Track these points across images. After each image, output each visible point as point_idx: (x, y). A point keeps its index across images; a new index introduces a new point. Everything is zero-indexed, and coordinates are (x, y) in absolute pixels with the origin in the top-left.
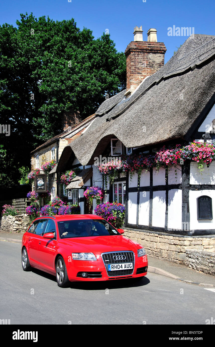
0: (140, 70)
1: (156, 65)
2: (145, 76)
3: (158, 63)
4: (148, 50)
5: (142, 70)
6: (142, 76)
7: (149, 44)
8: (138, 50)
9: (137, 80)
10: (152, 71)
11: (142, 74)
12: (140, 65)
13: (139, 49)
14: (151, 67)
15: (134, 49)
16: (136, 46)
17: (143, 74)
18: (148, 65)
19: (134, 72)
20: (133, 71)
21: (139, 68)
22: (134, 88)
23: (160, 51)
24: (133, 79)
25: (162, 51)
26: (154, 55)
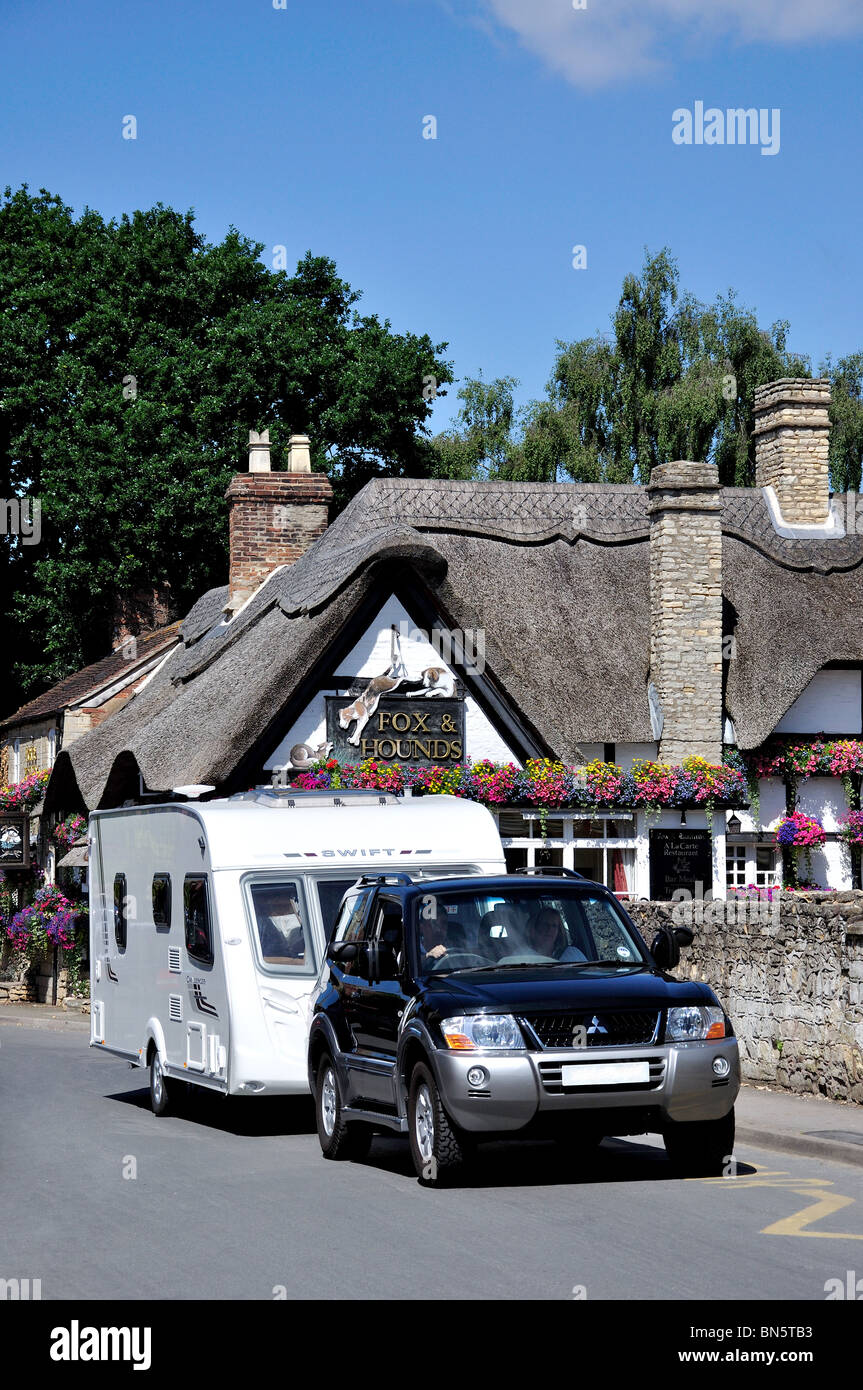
0: (259, 549)
1: (304, 535)
2: (274, 566)
3: (310, 529)
4: (282, 497)
5: (265, 550)
6: (266, 565)
7: (284, 481)
8: (253, 498)
9: (251, 578)
10: (293, 550)
11: (264, 559)
12: (258, 537)
13: (257, 496)
14: (289, 541)
15: (244, 496)
16: (247, 486)
17: (268, 560)
18: (281, 535)
19: (242, 556)
20: (239, 554)
21: (256, 545)
22: (241, 599)
23: (315, 497)
24: (238, 574)
25: (321, 498)
26: (299, 508)
